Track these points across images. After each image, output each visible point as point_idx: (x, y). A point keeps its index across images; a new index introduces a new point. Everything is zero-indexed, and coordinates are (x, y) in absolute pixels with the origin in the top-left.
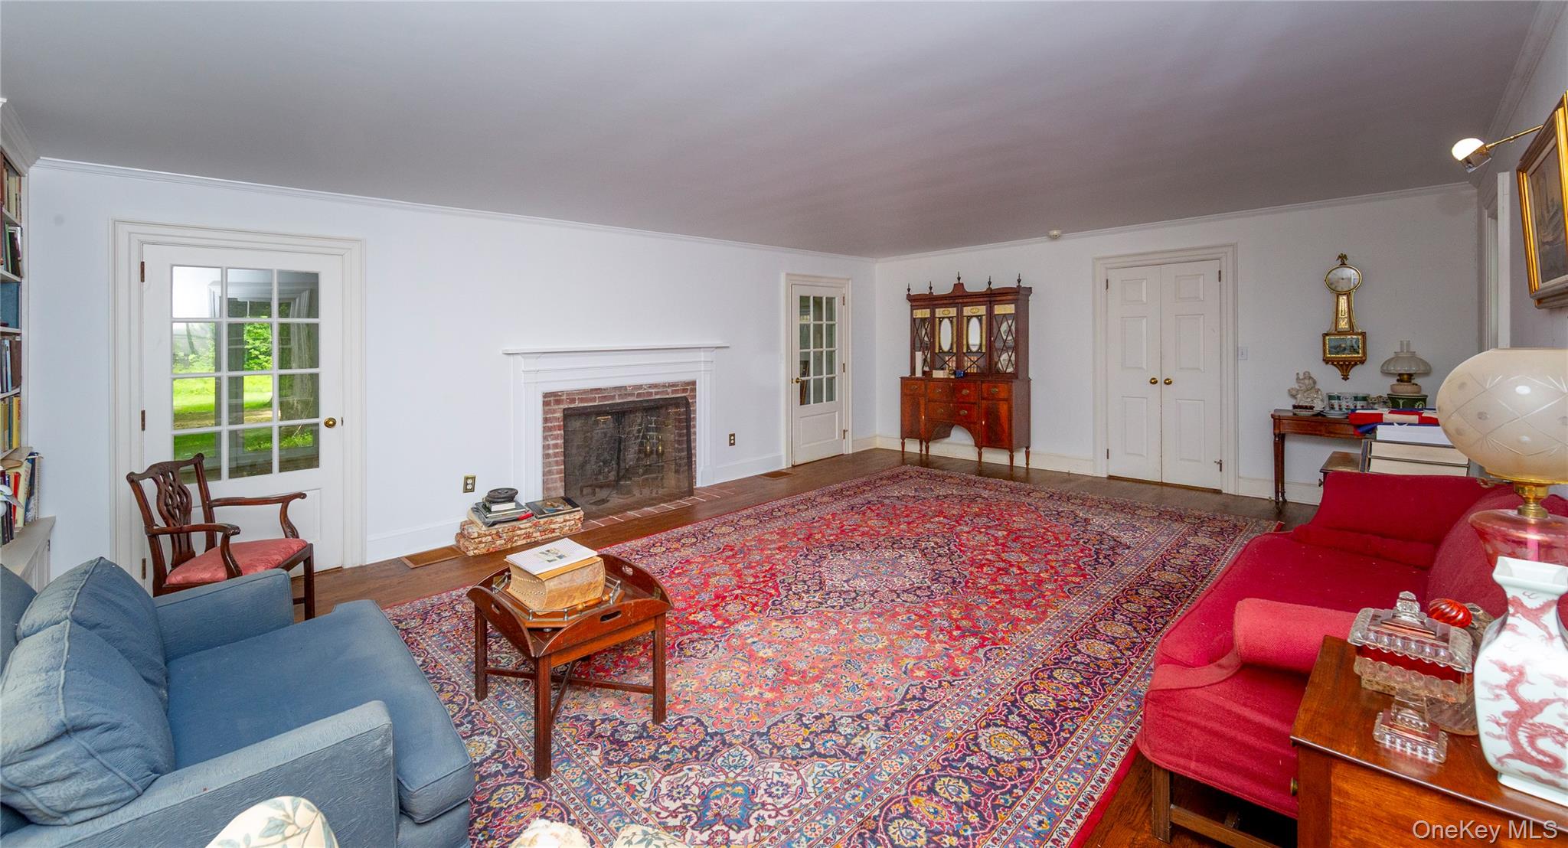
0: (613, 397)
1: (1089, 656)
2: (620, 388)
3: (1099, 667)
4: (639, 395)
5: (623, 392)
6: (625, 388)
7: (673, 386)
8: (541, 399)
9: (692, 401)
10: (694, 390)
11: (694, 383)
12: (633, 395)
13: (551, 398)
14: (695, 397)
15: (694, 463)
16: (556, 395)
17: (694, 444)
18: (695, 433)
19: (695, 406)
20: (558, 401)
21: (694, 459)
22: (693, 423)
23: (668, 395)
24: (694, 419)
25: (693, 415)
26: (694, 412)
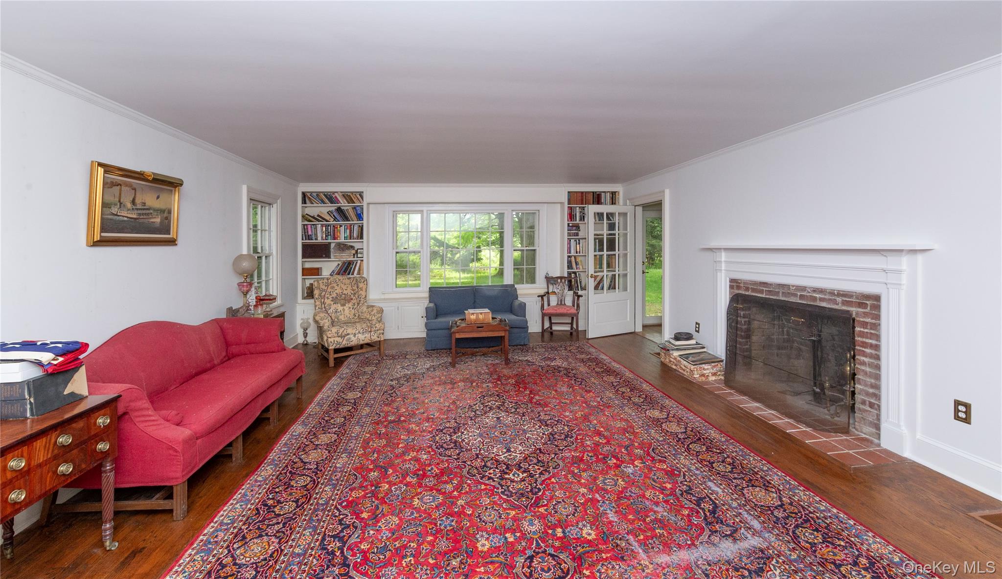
0: (777, 293)
1: (329, 433)
2: (783, 286)
3: (323, 430)
4: (802, 297)
5: (786, 290)
6: (788, 286)
8: (728, 284)
9: (873, 321)
10: (878, 307)
11: (877, 298)
12: (796, 295)
13: (734, 283)
14: (878, 317)
15: (871, 405)
16: (737, 282)
17: (873, 381)
18: (878, 367)
19: (879, 330)
20: (738, 288)
21: (872, 401)
22: (873, 352)
23: (838, 304)
24: (877, 347)
25: (874, 342)
26: (878, 337)
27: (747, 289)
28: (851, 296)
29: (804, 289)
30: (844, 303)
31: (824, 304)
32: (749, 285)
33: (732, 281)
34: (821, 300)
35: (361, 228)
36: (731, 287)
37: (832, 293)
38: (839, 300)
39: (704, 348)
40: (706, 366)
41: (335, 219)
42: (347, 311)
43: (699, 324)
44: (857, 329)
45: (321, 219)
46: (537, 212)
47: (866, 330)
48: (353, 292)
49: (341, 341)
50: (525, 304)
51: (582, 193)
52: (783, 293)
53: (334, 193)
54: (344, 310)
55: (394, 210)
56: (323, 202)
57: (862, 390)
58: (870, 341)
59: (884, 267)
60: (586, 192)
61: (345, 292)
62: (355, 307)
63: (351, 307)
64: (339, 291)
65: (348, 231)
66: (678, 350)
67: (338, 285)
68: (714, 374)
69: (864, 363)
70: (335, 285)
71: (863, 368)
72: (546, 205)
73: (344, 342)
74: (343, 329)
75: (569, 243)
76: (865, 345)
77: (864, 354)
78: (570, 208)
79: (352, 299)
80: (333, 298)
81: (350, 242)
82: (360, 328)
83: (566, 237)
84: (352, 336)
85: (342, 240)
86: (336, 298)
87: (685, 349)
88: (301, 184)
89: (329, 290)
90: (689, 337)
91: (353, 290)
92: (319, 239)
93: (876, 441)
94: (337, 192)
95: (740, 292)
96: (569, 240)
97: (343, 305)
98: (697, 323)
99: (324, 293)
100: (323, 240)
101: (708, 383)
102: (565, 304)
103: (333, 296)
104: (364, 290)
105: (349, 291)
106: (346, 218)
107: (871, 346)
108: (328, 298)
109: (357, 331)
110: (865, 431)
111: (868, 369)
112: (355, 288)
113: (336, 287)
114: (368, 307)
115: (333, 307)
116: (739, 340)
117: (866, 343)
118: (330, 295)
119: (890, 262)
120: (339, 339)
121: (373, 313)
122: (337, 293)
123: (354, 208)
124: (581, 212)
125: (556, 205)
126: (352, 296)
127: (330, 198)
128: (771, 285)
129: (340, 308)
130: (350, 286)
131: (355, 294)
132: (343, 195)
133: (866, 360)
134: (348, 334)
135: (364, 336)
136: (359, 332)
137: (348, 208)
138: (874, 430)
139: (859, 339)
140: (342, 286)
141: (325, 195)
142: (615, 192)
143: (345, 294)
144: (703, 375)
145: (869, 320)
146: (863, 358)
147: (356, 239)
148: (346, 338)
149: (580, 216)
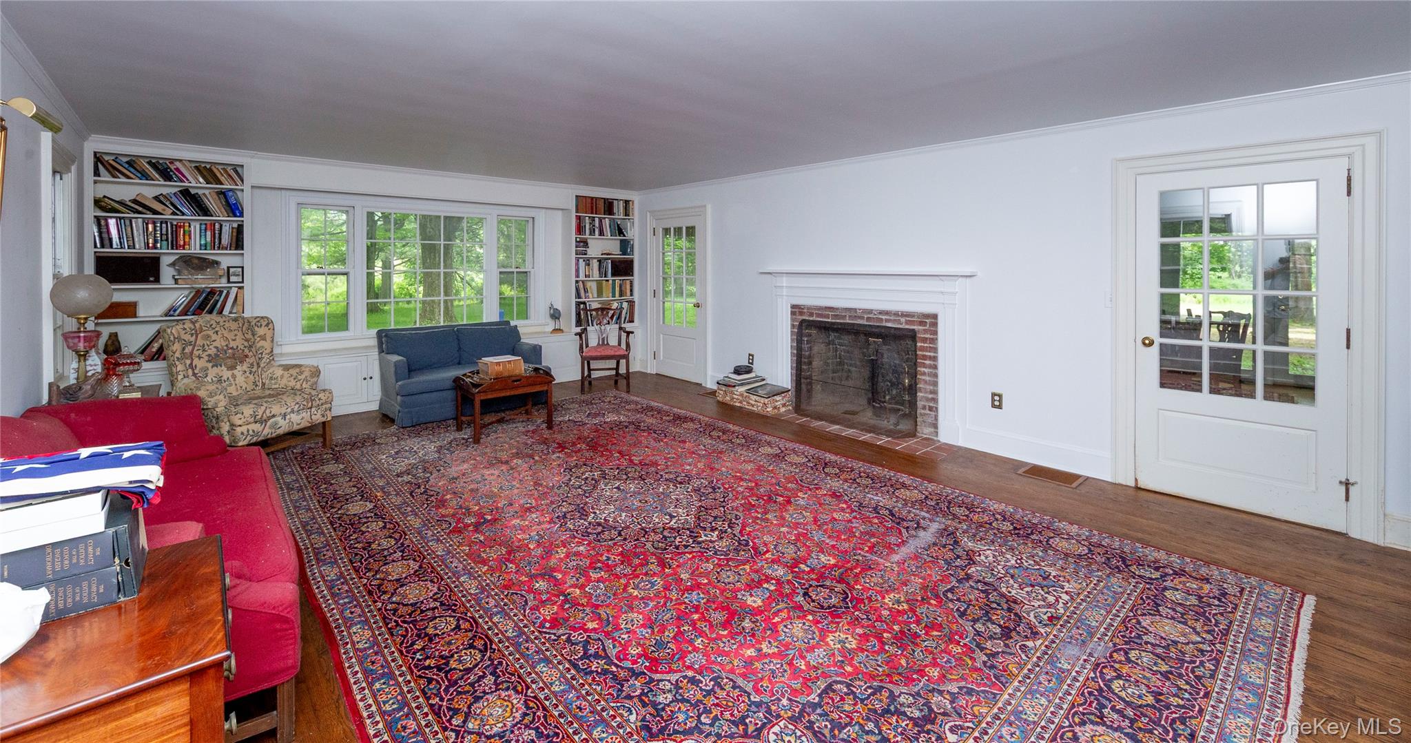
1: (394, 561)
2: (850, 310)
3: (376, 560)
4: (868, 319)
5: (853, 314)
7: (906, 316)
8: (789, 310)
9: (932, 336)
10: (935, 324)
11: (935, 316)
12: (863, 318)
13: (796, 309)
14: (936, 333)
15: (931, 409)
16: (800, 308)
17: (932, 388)
18: (936, 376)
19: (936, 344)
20: (801, 313)
21: (931, 405)
22: (932, 363)
23: (901, 324)
24: (935, 359)
25: (932, 354)
26: (935, 350)
27: (811, 314)
28: (913, 316)
29: (870, 311)
30: (907, 322)
31: (889, 325)
32: (811, 310)
33: (793, 307)
34: (887, 321)
35: (240, 230)
36: (793, 313)
37: (896, 314)
38: (903, 320)
39: (764, 380)
40: (777, 398)
41: (176, 211)
42: (240, 379)
43: (753, 356)
44: (919, 344)
45: (140, 209)
46: (531, 220)
47: (926, 345)
48: (246, 344)
49: (260, 429)
50: (541, 347)
51: (592, 198)
52: (850, 316)
53: (172, 161)
54: (234, 377)
55: (300, 201)
56: (145, 176)
57: (923, 397)
58: (929, 354)
59: (942, 290)
60: (596, 198)
61: (232, 344)
62: (253, 370)
63: (247, 370)
64: (220, 343)
65: (209, 233)
66: (742, 385)
67: (217, 332)
68: (784, 405)
69: (924, 374)
70: (210, 333)
71: (923, 377)
72: (544, 210)
73: (267, 431)
74: (263, 408)
75: (577, 264)
76: (925, 357)
77: (924, 366)
78: (578, 218)
79: (247, 356)
80: (209, 355)
81: (211, 254)
82: (293, 404)
83: (574, 256)
84: (279, 419)
85: (194, 249)
86: (217, 355)
87: (748, 383)
88: (94, 137)
89: (200, 342)
90: (749, 370)
91: (247, 340)
92: (137, 246)
93: (935, 438)
94: (180, 161)
95: (804, 318)
96: (577, 260)
97: (232, 368)
98: (750, 355)
99: (190, 348)
100: (148, 248)
101: (781, 415)
102: (608, 344)
103: (210, 352)
104: (269, 339)
105: (239, 343)
106: (205, 211)
107: (930, 358)
108: (200, 357)
109: (289, 410)
110: (924, 431)
111: (927, 378)
112: (249, 336)
113: (214, 337)
114: (287, 368)
115: (213, 372)
116: (804, 367)
117: (926, 356)
118: (204, 350)
119: (947, 286)
120: (257, 427)
121: (303, 377)
122: (216, 347)
123: (222, 194)
124: (590, 223)
125: (557, 211)
126: (246, 350)
127: (165, 170)
128: (837, 309)
129: (226, 374)
130: (240, 334)
131: (251, 346)
132: (196, 167)
133: (926, 370)
134: (274, 416)
135: (300, 417)
136: (293, 411)
137: (207, 192)
138: (933, 430)
139: (920, 353)
140: (226, 334)
141: (150, 163)
142: (628, 201)
143: (232, 348)
144: (775, 408)
145: (928, 336)
146: (923, 369)
147: (226, 249)
148: (268, 424)
149: (590, 229)
